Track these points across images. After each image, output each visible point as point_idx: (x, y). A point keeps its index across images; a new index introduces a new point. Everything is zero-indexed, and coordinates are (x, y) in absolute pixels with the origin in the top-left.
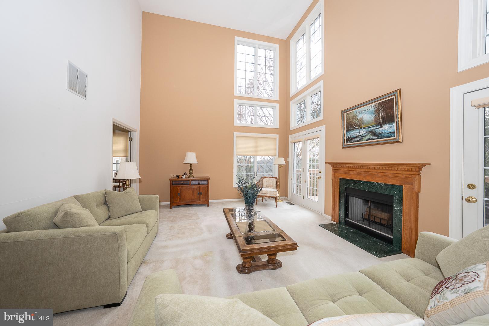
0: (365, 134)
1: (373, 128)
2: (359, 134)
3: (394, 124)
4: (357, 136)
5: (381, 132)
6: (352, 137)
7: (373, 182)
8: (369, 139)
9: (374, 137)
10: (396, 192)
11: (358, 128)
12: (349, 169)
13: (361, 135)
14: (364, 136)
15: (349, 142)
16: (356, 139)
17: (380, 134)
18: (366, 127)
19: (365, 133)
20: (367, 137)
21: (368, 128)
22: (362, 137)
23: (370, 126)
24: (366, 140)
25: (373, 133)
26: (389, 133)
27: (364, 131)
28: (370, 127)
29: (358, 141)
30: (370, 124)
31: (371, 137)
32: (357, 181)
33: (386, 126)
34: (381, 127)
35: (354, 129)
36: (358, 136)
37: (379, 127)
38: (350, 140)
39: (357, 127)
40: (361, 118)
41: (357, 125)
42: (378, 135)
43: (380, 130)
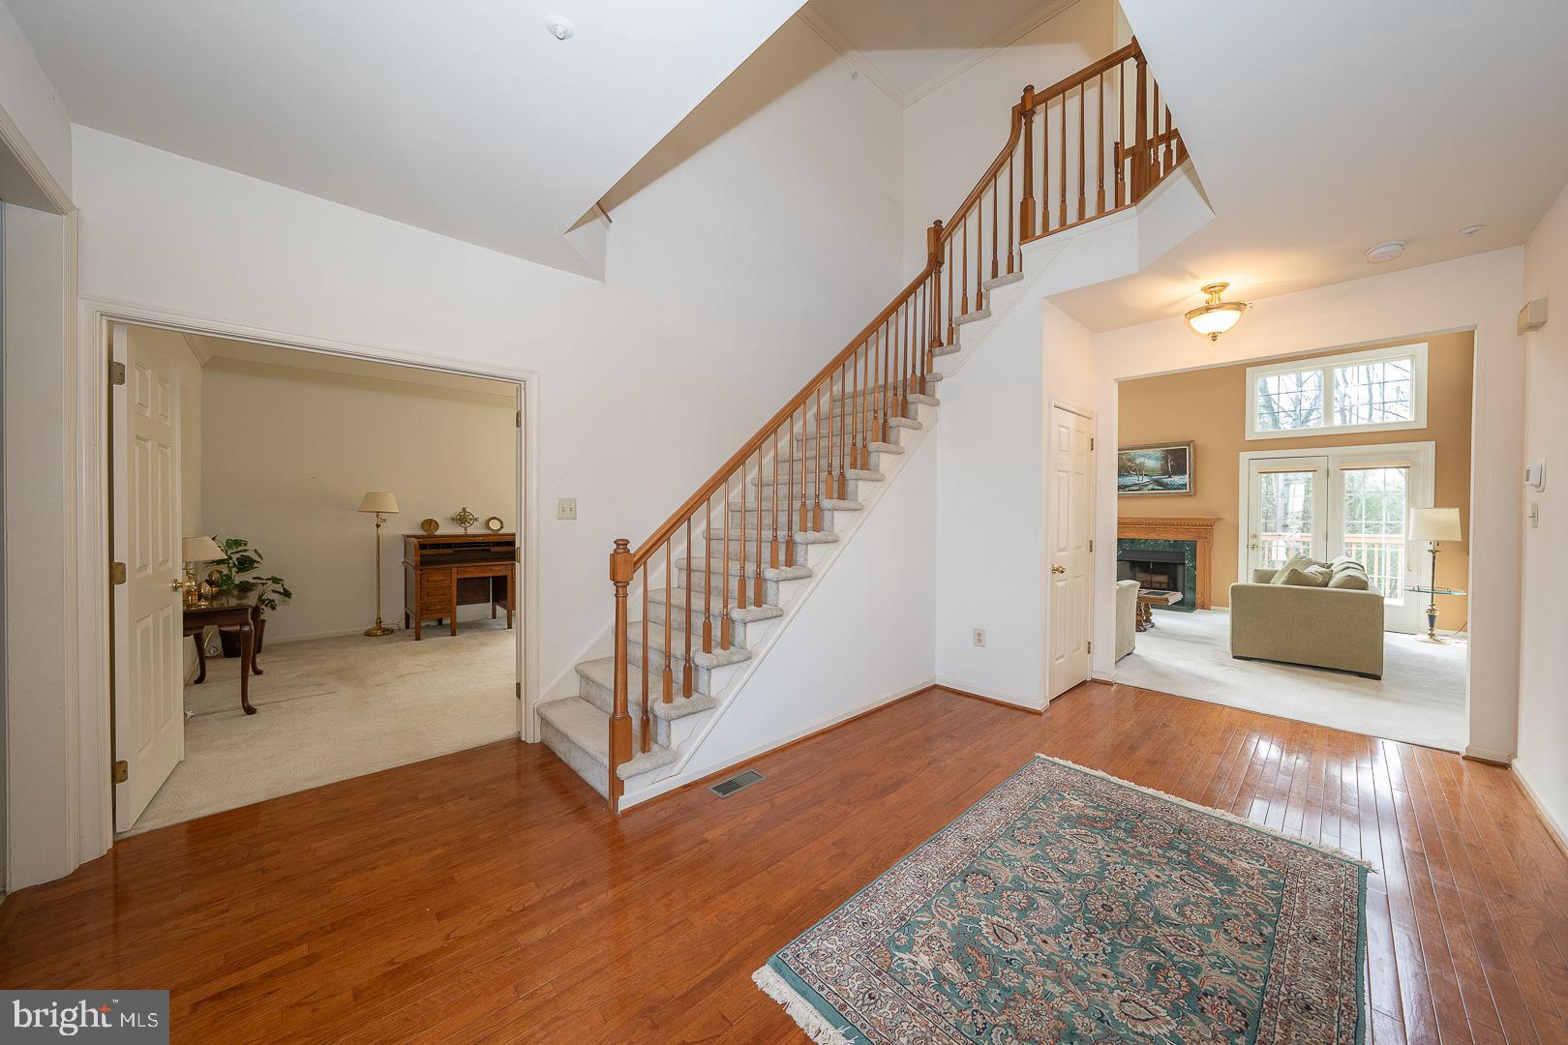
0: (1147, 484)
1: (1159, 477)
3: (1186, 476)
4: (1135, 484)
5: (1168, 483)
6: (1127, 484)
7: (1159, 540)
8: (1153, 489)
9: (1159, 488)
10: (1188, 549)
11: (1137, 475)
13: (1140, 484)
14: (1144, 486)
16: (1132, 488)
17: (1167, 485)
18: (1148, 474)
19: (1147, 482)
20: (1150, 487)
21: (1151, 476)
22: (1142, 486)
24: (1148, 491)
25: (1158, 483)
26: (1179, 485)
27: (1146, 479)
28: (1155, 476)
29: (1135, 490)
30: (1154, 472)
31: (1156, 487)
33: (1175, 477)
34: (1170, 477)
35: (1130, 475)
37: (1167, 477)
38: (1123, 489)
39: (1135, 473)
40: (1141, 463)
41: (1135, 471)
42: (1165, 486)
43: (1168, 480)
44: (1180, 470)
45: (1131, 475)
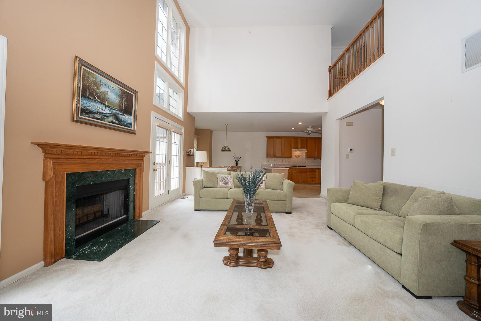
0: (109, 115)
1: (117, 112)
2: (101, 111)
3: (132, 118)
4: (98, 112)
5: (122, 119)
6: (90, 109)
7: (115, 170)
8: (112, 122)
9: (117, 122)
10: (131, 175)
11: (101, 102)
12: (91, 157)
13: (103, 113)
14: (107, 116)
15: (84, 114)
16: (96, 116)
17: (122, 121)
18: (110, 106)
19: (108, 113)
20: (110, 119)
21: (112, 109)
22: (105, 116)
23: (115, 108)
24: (109, 122)
25: (115, 116)
26: (128, 123)
27: (107, 111)
28: (114, 110)
29: (99, 119)
30: (114, 105)
31: (114, 121)
32: (97, 172)
33: (126, 116)
34: (123, 115)
35: (94, 100)
36: (100, 113)
37: (122, 114)
38: (87, 113)
39: (98, 100)
40: (105, 92)
41: (99, 97)
42: (120, 121)
43: (122, 117)
44: (128, 111)
45: (96, 101)
